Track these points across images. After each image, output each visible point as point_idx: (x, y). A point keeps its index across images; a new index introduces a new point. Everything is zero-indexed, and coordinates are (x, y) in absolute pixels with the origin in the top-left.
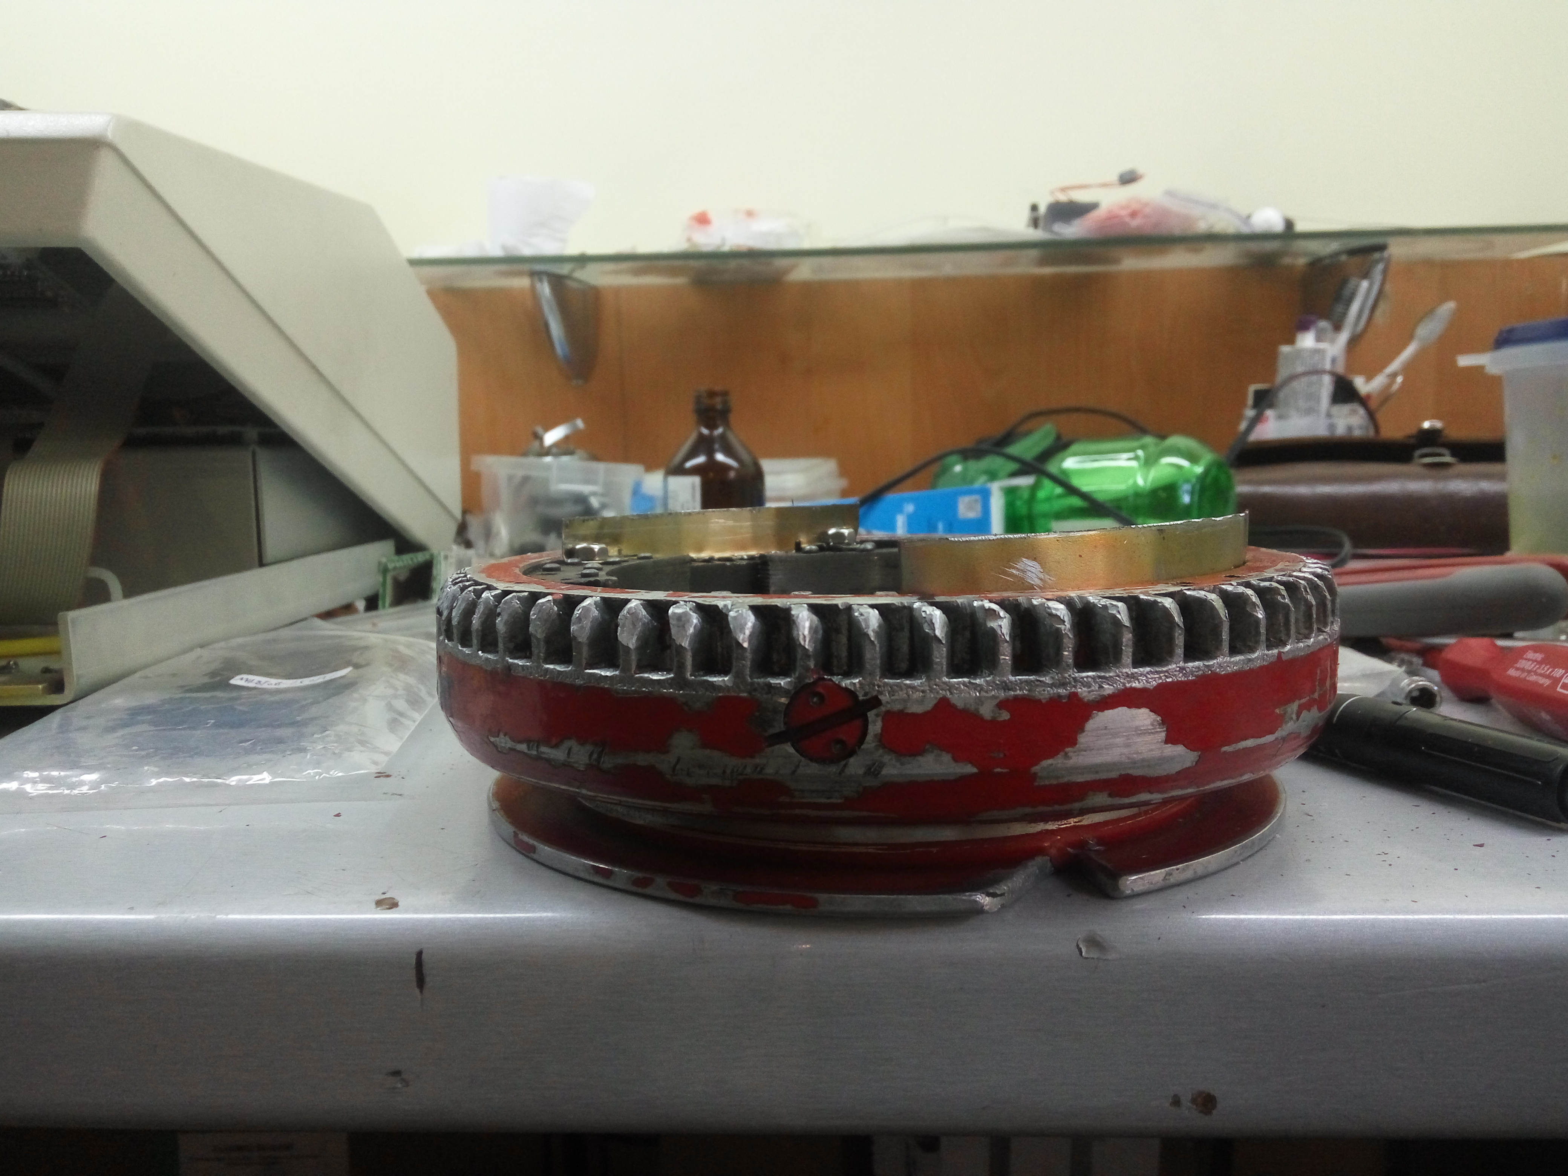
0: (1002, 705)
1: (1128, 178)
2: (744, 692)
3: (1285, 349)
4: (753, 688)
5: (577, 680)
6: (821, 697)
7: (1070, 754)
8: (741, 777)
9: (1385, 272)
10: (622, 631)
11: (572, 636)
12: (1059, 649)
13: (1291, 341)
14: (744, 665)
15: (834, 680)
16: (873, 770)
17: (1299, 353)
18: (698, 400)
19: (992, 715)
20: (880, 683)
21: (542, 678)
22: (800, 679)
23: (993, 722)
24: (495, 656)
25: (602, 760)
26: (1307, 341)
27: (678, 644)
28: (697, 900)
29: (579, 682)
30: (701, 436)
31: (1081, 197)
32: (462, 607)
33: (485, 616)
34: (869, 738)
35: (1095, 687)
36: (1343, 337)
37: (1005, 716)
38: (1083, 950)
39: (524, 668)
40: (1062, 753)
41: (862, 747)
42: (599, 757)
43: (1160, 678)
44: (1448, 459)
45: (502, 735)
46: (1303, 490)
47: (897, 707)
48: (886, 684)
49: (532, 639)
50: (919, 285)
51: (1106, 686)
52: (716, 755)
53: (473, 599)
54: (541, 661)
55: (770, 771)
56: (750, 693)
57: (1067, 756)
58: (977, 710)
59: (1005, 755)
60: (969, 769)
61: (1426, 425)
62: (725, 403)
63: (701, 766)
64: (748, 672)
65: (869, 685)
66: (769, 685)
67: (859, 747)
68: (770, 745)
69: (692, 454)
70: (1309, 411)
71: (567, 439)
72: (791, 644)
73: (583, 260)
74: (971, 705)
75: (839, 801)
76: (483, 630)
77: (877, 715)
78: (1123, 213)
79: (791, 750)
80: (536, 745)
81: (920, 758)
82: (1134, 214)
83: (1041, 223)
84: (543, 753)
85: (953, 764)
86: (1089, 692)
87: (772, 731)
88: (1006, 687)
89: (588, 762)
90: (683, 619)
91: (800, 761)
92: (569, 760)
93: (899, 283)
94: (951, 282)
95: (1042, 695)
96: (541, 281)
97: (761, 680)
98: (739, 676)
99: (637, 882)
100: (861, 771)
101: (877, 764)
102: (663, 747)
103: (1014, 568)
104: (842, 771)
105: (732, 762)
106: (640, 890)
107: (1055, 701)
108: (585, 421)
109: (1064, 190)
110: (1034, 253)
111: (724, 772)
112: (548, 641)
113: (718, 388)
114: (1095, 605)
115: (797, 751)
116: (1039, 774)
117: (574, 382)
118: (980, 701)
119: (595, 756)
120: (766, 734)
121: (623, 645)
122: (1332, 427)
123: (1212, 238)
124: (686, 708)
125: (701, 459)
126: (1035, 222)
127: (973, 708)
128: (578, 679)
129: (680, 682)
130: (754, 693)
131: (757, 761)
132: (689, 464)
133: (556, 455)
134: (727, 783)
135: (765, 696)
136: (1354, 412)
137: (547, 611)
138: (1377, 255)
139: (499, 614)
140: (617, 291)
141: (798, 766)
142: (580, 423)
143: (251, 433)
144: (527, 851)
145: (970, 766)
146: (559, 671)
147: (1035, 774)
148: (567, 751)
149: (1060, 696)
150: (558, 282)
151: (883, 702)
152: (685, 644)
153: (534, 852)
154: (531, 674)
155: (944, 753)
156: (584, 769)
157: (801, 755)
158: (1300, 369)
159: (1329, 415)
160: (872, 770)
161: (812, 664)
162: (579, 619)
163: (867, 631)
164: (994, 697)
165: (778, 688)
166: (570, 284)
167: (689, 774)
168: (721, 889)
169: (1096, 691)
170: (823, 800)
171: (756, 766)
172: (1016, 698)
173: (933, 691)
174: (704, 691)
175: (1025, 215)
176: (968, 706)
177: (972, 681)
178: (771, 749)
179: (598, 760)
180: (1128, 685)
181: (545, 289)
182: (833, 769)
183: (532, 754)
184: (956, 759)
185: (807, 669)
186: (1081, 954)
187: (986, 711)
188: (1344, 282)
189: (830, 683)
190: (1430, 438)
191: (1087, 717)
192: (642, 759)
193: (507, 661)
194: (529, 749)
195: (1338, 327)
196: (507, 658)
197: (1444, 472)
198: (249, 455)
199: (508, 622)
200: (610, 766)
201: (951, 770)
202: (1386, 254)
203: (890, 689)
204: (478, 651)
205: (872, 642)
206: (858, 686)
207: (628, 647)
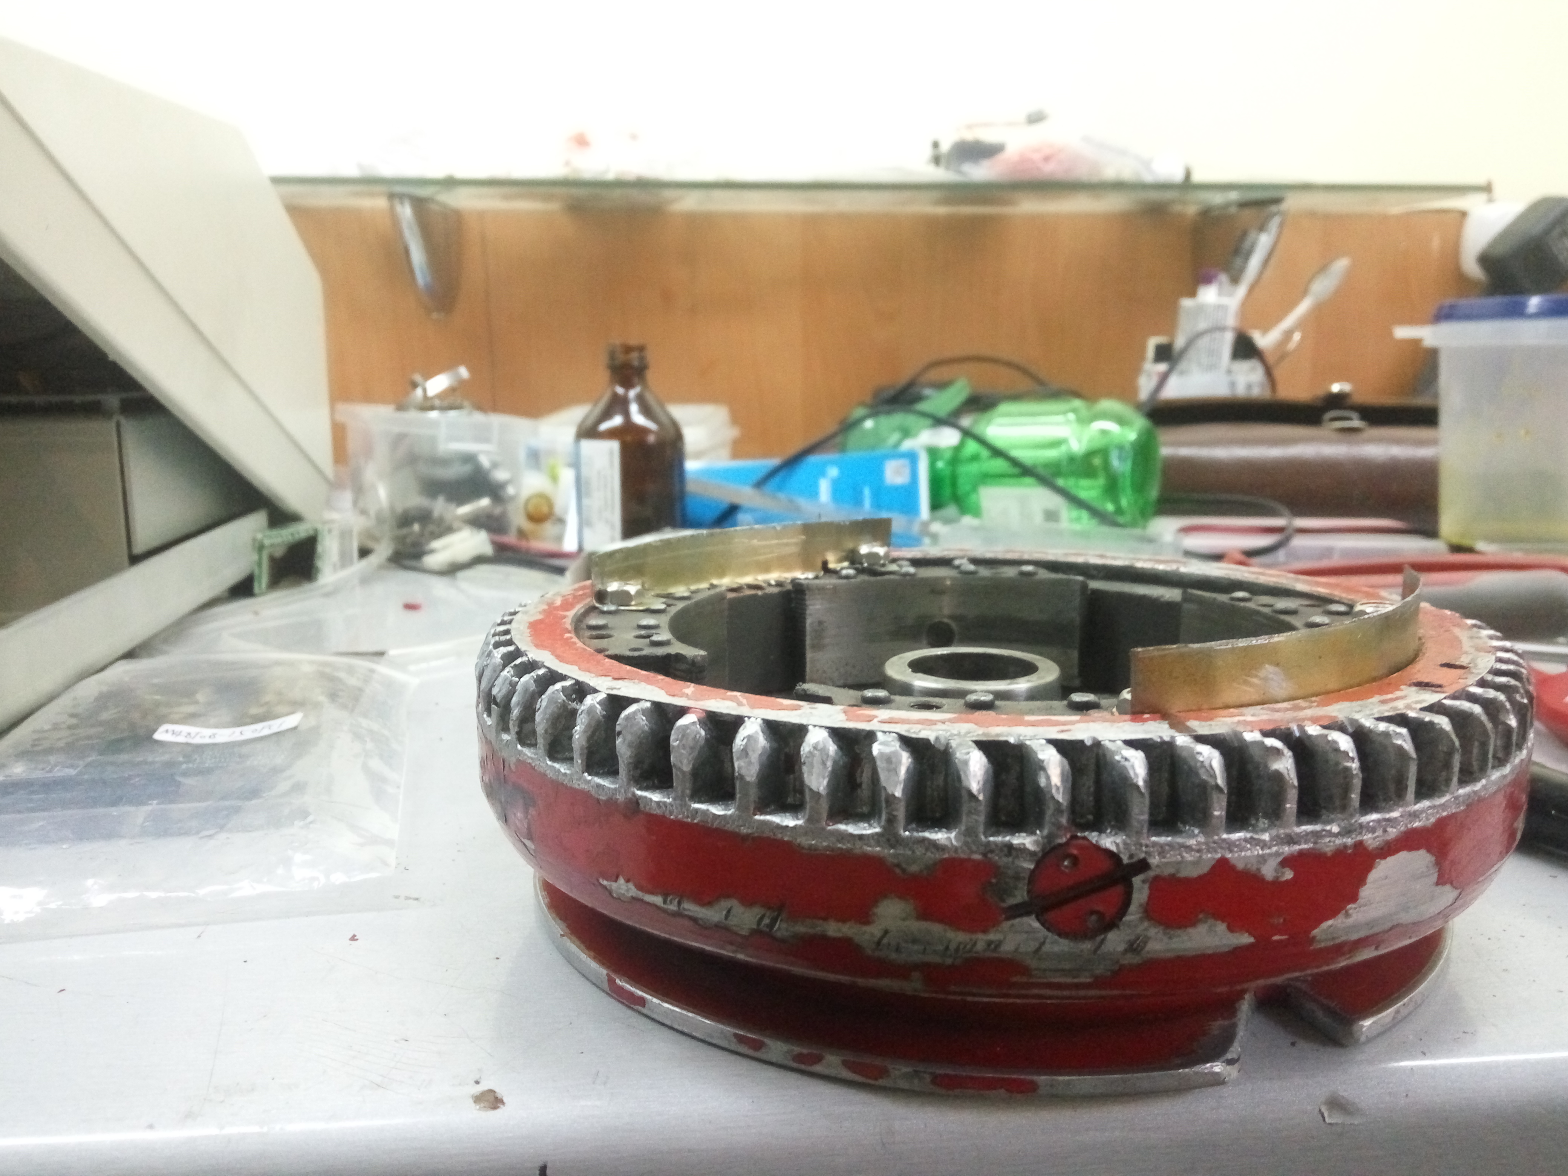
0: (1287, 862)
1: (1036, 118)
2: (976, 852)
3: (1187, 303)
4: (989, 849)
5: (742, 828)
6: (1075, 860)
7: (1351, 912)
8: (968, 955)
9: (1281, 225)
10: (811, 773)
11: (737, 774)
12: (1346, 789)
13: (1193, 294)
14: (977, 821)
15: (1090, 838)
16: (1133, 947)
17: (1201, 308)
18: (612, 355)
19: (1275, 874)
20: (1148, 842)
21: (689, 820)
22: (1050, 837)
23: (1276, 884)
24: (613, 783)
25: (777, 926)
26: (1209, 295)
27: (890, 793)
28: (880, 1082)
29: (744, 830)
30: (615, 396)
31: (988, 136)
32: (549, 711)
33: (592, 729)
34: (1133, 908)
35: (1379, 832)
36: (1241, 291)
37: (1288, 875)
38: (1326, 1115)
39: (661, 804)
40: (1344, 912)
41: (1124, 919)
42: (774, 921)
43: (1437, 812)
44: (1356, 423)
45: (621, 881)
46: (1221, 453)
47: (1167, 871)
48: (1155, 844)
49: (674, 770)
50: (812, 222)
51: (1389, 830)
52: (936, 928)
53: (564, 701)
54: (687, 799)
55: (1008, 947)
56: (985, 855)
57: (1347, 915)
58: (1259, 870)
59: (1285, 920)
60: (1246, 939)
61: (1336, 388)
62: (642, 359)
63: (915, 941)
64: (981, 828)
65: (1135, 845)
66: (1010, 847)
67: (1121, 919)
68: (1008, 918)
69: (607, 415)
70: (1211, 367)
71: (451, 391)
72: (1040, 796)
73: (450, 183)
74: (1252, 865)
75: (1088, 980)
76: (588, 748)
77: (1144, 882)
78: (1036, 157)
79: (1036, 925)
80: (676, 900)
81: (1191, 930)
82: (1047, 159)
83: (943, 161)
84: (684, 909)
85: (1230, 935)
86: (1374, 839)
87: (1011, 901)
88: (1291, 840)
89: (755, 927)
90: (894, 760)
91: (1045, 938)
92: (727, 922)
93: (790, 217)
94: (844, 218)
95: (1328, 846)
96: (402, 203)
97: (999, 839)
98: (970, 832)
99: (799, 1058)
100: (1121, 948)
101: (1141, 938)
102: (864, 917)
103: (1256, 676)
104: (1099, 947)
105: (957, 937)
106: (803, 1067)
107: (1340, 852)
108: (470, 369)
109: (969, 127)
110: (935, 195)
111: (947, 948)
112: (695, 774)
113: (633, 342)
114: (1370, 731)
115: (1043, 924)
116: (1318, 938)
117: (435, 315)
118: (1263, 859)
119: (766, 921)
120: (1004, 905)
121: (811, 790)
122: (1233, 384)
123: (1119, 186)
124: (898, 871)
125: (617, 421)
126: (937, 160)
127: (1254, 868)
128: (744, 825)
129: (889, 837)
130: (990, 855)
131: (992, 936)
132: (604, 426)
133: (444, 409)
134: (949, 961)
135: (1005, 860)
136: (1253, 369)
137: (693, 736)
138: (1273, 208)
139: (619, 733)
140: (481, 215)
141: (1043, 943)
142: (464, 372)
143: (113, 400)
144: (633, 1003)
145: (1246, 935)
146: (714, 815)
147: (1314, 937)
148: (724, 913)
149: (1345, 847)
150: (419, 204)
151: (1153, 866)
152: (898, 793)
153: (644, 1006)
154: (671, 813)
155: (1219, 922)
156: (747, 934)
157: (1048, 929)
158: (1202, 325)
159: (1229, 372)
160: (1135, 945)
161: (1064, 820)
162: (745, 752)
163: (1137, 781)
164: (1277, 854)
165: (1021, 851)
166: (433, 207)
167: (898, 949)
168: (915, 1071)
169: (1381, 836)
170: (1069, 980)
171: (989, 943)
172: (1301, 854)
173: (1211, 850)
174: (924, 851)
175: (928, 152)
176: (1249, 866)
177: (1256, 836)
178: (1010, 923)
179: (771, 925)
180: (1409, 826)
181: (406, 212)
182: (1087, 946)
183: (668, 909)
184: (1231, 929)
185: (1059, 826)
186: (1324, 1120)
187: (1269, 871)
188: (1244, 234)
189: (1085, 842)
190: (1337, 402)
191: (1369, 868)
192: (834, 929)
193: (634, 794)
194: (665, 902)
195: (1235, 280)
196: (632, 789)
197: (1354, 436)
198: (113, 425)
199: (633, 743)
200: (786, 934)
201: (1225, 941)
202: (1284, 206)
203: (1160, 849)
204: (583, 773)
205: (1142, 794)
206: (1121, 846)
207: (818, 793)
